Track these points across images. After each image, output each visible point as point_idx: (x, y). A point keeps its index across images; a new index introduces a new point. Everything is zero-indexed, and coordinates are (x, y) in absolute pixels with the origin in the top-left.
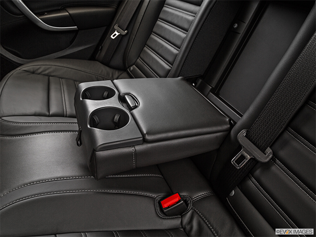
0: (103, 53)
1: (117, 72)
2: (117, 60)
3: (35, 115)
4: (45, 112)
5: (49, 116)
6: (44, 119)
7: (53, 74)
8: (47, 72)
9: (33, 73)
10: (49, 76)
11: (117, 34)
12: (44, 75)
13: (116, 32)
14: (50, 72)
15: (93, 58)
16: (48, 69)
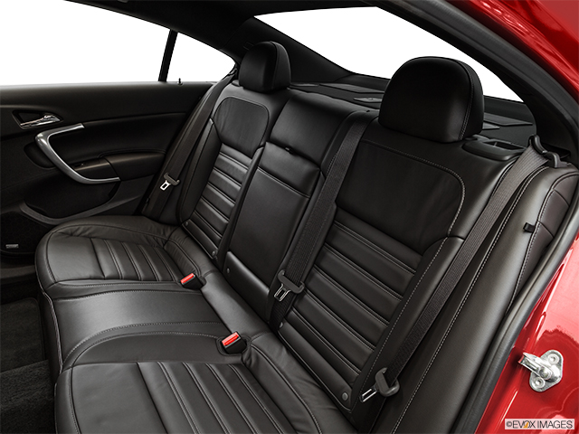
0: (151, 207)
1: (169, 229)
2: (169, 214)
3: (90, 278)
4: (100, 275)
5: (104, 279)
6: (101, 282)
7: (93, 235)
8: (87, 233)
9: (71, 235)
10: (90, 237)
11: (168, 184)
12: (84, 236)
13: (166, 183)
14: (90, 234)
15: (138, 212)
16: (88, 229)
